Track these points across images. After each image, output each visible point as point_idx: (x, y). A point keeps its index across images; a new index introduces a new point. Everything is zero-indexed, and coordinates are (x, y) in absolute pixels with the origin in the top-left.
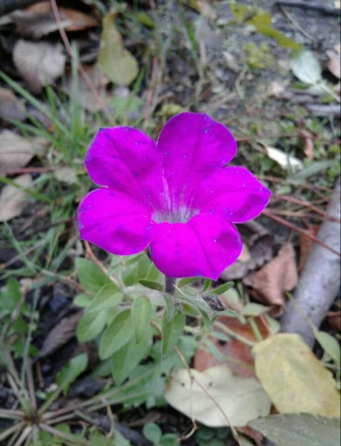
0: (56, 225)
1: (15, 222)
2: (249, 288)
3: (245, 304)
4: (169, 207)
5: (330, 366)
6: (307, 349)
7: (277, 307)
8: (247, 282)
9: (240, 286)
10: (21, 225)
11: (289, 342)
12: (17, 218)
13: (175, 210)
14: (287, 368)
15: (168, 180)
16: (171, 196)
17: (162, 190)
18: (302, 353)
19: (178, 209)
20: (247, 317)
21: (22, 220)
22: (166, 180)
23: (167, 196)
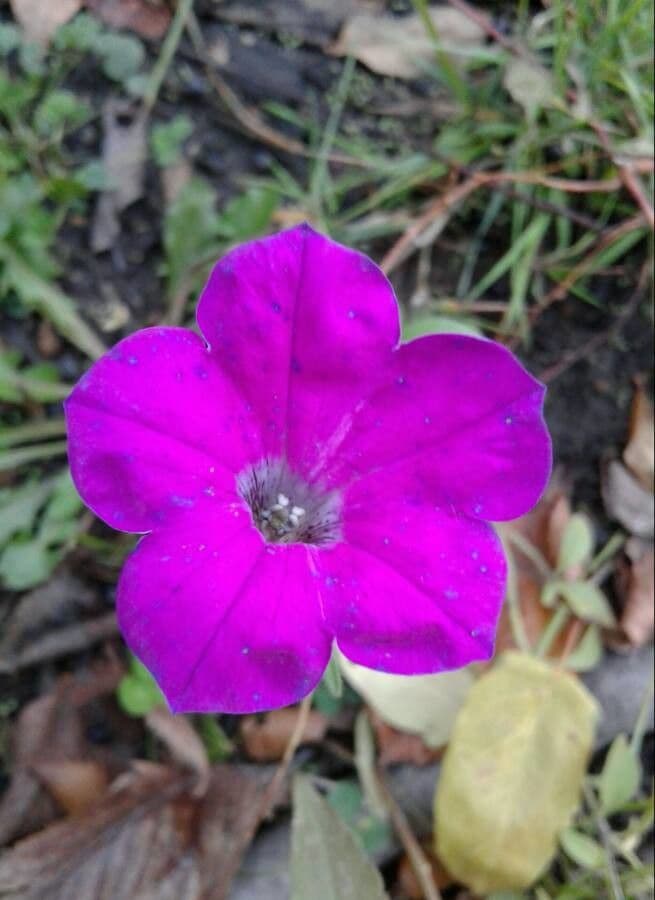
0: (434, 157)
1: (389, 86)
2: (624, 559)
3: (589, 576)
4: (313, 474)
5: (590, 796)
6: (587, 741)
7: (624, 638)
8: (634, 550)
9: (615, 542)
10: (394, 99)
11: (572, 704)
12: (398, 81)
13: (320, 486)
14: (526, 728)
15: (355, 428)
16: (331, 461)
17: (324, 436)
18: (572, 737)
19: (329, 489)
20: (561, 599)
21: (402, 93)
22: (350, 425)
23: (323, 454)
